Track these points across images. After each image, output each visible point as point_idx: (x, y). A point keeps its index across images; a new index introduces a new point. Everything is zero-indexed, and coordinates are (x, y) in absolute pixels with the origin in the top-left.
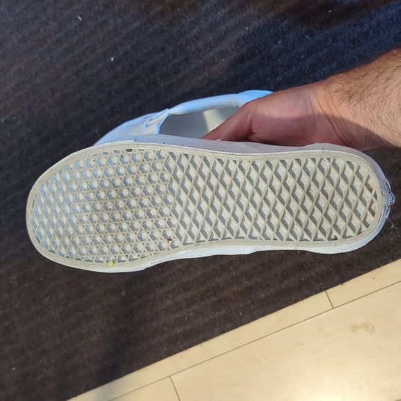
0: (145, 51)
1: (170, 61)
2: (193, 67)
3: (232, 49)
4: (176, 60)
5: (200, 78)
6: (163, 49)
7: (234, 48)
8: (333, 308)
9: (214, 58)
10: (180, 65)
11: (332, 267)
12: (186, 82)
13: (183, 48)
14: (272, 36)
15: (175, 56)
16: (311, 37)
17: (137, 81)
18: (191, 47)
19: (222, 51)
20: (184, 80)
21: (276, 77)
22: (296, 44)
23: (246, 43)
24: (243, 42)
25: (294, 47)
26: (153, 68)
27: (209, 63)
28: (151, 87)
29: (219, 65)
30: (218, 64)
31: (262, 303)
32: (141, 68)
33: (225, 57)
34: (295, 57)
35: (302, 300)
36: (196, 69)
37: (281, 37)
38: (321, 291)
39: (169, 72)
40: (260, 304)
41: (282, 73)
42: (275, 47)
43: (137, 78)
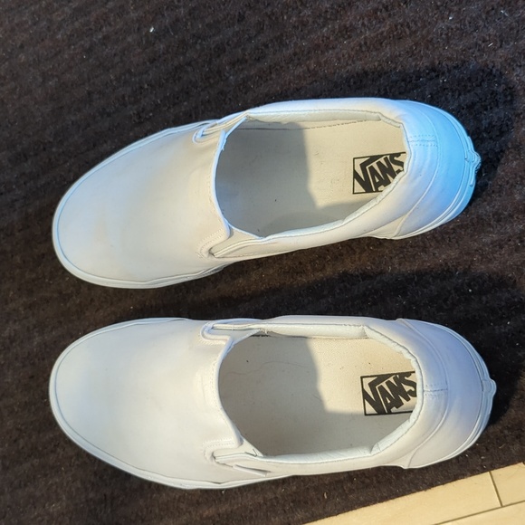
0: (209, 20)
1: (250, 39)
2: (291, 51)
3: (363, 24)
4: (262, 39)
5: (299, 71)
6: (241, 18)
7: (366, 23)
8: (502, 506)
9: (328, 38)
10: (266, 46)
11: (508, 429)
12: (274, 76)
13: (277, 18)
14: (438, 7)
15: (260, 31)
16: (510, 11)
17: (189, 69)
18: (289, 18)
19: (345, 26)
20: (271, 73)
21: (437, 76)
22: (481, 23)
23: (390, 16)
24: (384, 14)
25: (477, 28)
26: (220, 50)
27: (318, 46)
28: (212, 81)
29: (336, 50)
30: (333, 48)
31: (368, 481)
32: (198, 47)
33: (350, 37)
34: (476, 44)
35: (443, 484)
36: (295, 54)
37: (455, 8)
38: (484, 471)
39: (247, 57)
40: (363, 482)
41: (449, 71)
42: (441, 25)
43: (189, 64)
